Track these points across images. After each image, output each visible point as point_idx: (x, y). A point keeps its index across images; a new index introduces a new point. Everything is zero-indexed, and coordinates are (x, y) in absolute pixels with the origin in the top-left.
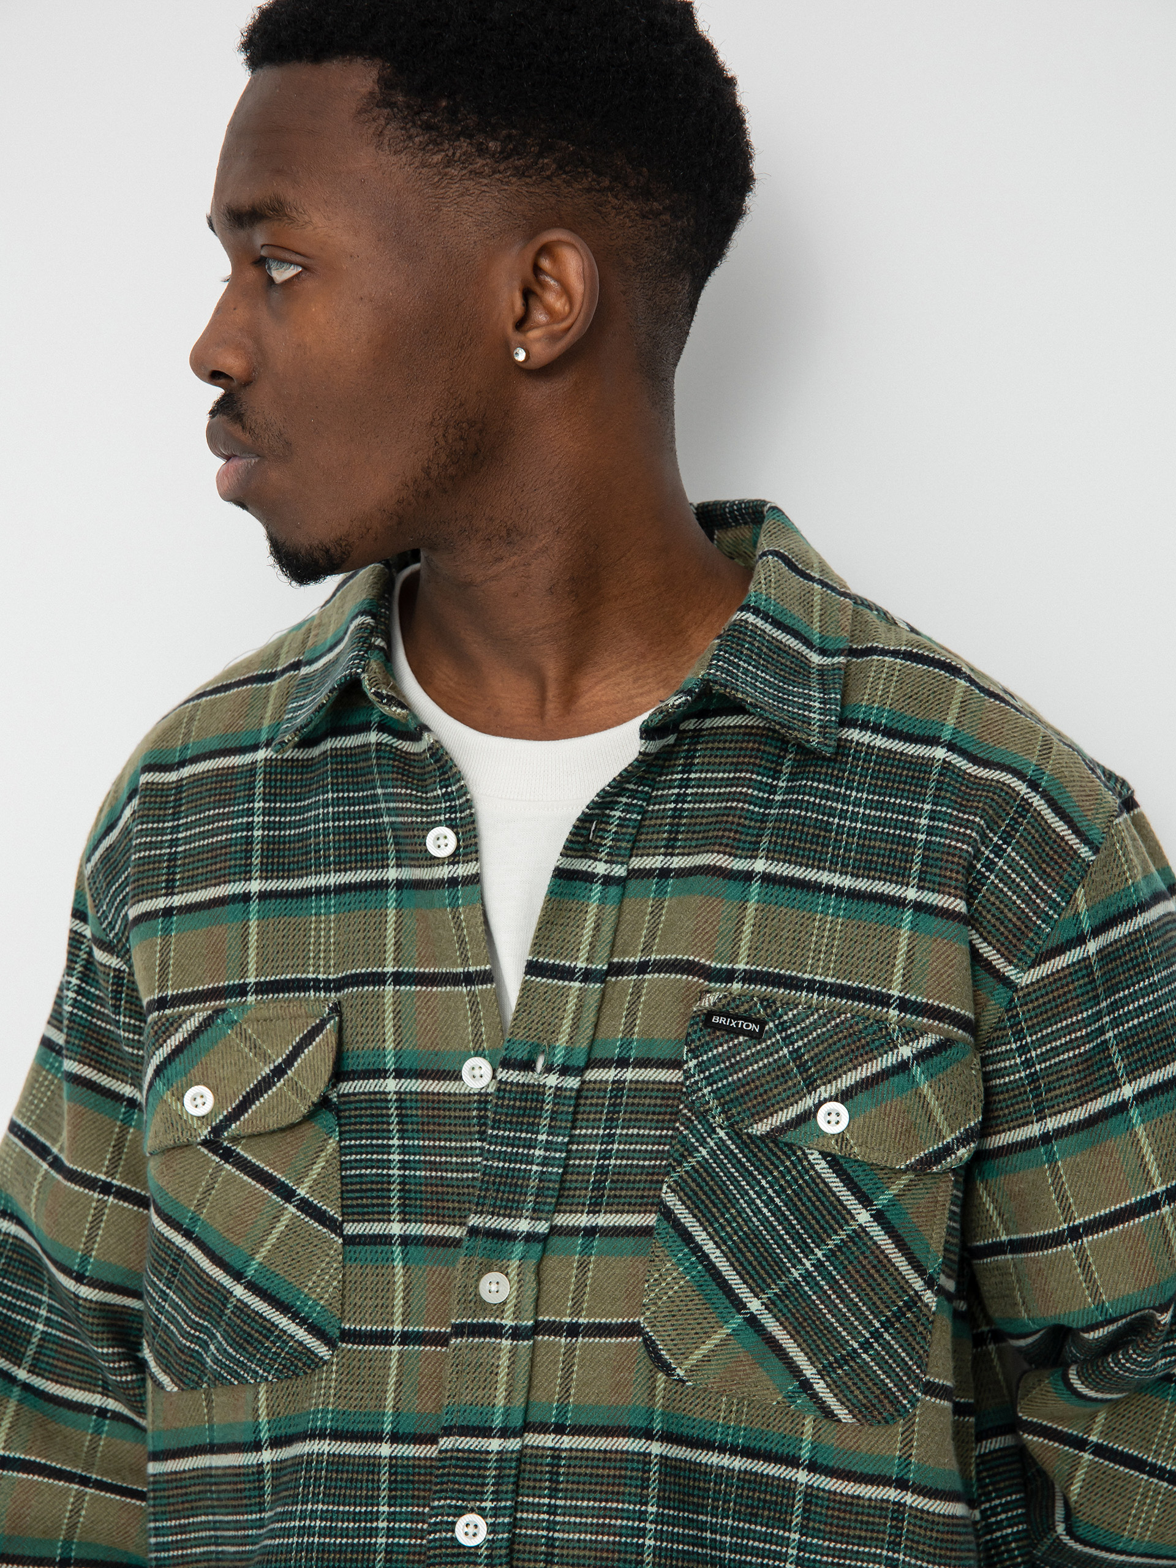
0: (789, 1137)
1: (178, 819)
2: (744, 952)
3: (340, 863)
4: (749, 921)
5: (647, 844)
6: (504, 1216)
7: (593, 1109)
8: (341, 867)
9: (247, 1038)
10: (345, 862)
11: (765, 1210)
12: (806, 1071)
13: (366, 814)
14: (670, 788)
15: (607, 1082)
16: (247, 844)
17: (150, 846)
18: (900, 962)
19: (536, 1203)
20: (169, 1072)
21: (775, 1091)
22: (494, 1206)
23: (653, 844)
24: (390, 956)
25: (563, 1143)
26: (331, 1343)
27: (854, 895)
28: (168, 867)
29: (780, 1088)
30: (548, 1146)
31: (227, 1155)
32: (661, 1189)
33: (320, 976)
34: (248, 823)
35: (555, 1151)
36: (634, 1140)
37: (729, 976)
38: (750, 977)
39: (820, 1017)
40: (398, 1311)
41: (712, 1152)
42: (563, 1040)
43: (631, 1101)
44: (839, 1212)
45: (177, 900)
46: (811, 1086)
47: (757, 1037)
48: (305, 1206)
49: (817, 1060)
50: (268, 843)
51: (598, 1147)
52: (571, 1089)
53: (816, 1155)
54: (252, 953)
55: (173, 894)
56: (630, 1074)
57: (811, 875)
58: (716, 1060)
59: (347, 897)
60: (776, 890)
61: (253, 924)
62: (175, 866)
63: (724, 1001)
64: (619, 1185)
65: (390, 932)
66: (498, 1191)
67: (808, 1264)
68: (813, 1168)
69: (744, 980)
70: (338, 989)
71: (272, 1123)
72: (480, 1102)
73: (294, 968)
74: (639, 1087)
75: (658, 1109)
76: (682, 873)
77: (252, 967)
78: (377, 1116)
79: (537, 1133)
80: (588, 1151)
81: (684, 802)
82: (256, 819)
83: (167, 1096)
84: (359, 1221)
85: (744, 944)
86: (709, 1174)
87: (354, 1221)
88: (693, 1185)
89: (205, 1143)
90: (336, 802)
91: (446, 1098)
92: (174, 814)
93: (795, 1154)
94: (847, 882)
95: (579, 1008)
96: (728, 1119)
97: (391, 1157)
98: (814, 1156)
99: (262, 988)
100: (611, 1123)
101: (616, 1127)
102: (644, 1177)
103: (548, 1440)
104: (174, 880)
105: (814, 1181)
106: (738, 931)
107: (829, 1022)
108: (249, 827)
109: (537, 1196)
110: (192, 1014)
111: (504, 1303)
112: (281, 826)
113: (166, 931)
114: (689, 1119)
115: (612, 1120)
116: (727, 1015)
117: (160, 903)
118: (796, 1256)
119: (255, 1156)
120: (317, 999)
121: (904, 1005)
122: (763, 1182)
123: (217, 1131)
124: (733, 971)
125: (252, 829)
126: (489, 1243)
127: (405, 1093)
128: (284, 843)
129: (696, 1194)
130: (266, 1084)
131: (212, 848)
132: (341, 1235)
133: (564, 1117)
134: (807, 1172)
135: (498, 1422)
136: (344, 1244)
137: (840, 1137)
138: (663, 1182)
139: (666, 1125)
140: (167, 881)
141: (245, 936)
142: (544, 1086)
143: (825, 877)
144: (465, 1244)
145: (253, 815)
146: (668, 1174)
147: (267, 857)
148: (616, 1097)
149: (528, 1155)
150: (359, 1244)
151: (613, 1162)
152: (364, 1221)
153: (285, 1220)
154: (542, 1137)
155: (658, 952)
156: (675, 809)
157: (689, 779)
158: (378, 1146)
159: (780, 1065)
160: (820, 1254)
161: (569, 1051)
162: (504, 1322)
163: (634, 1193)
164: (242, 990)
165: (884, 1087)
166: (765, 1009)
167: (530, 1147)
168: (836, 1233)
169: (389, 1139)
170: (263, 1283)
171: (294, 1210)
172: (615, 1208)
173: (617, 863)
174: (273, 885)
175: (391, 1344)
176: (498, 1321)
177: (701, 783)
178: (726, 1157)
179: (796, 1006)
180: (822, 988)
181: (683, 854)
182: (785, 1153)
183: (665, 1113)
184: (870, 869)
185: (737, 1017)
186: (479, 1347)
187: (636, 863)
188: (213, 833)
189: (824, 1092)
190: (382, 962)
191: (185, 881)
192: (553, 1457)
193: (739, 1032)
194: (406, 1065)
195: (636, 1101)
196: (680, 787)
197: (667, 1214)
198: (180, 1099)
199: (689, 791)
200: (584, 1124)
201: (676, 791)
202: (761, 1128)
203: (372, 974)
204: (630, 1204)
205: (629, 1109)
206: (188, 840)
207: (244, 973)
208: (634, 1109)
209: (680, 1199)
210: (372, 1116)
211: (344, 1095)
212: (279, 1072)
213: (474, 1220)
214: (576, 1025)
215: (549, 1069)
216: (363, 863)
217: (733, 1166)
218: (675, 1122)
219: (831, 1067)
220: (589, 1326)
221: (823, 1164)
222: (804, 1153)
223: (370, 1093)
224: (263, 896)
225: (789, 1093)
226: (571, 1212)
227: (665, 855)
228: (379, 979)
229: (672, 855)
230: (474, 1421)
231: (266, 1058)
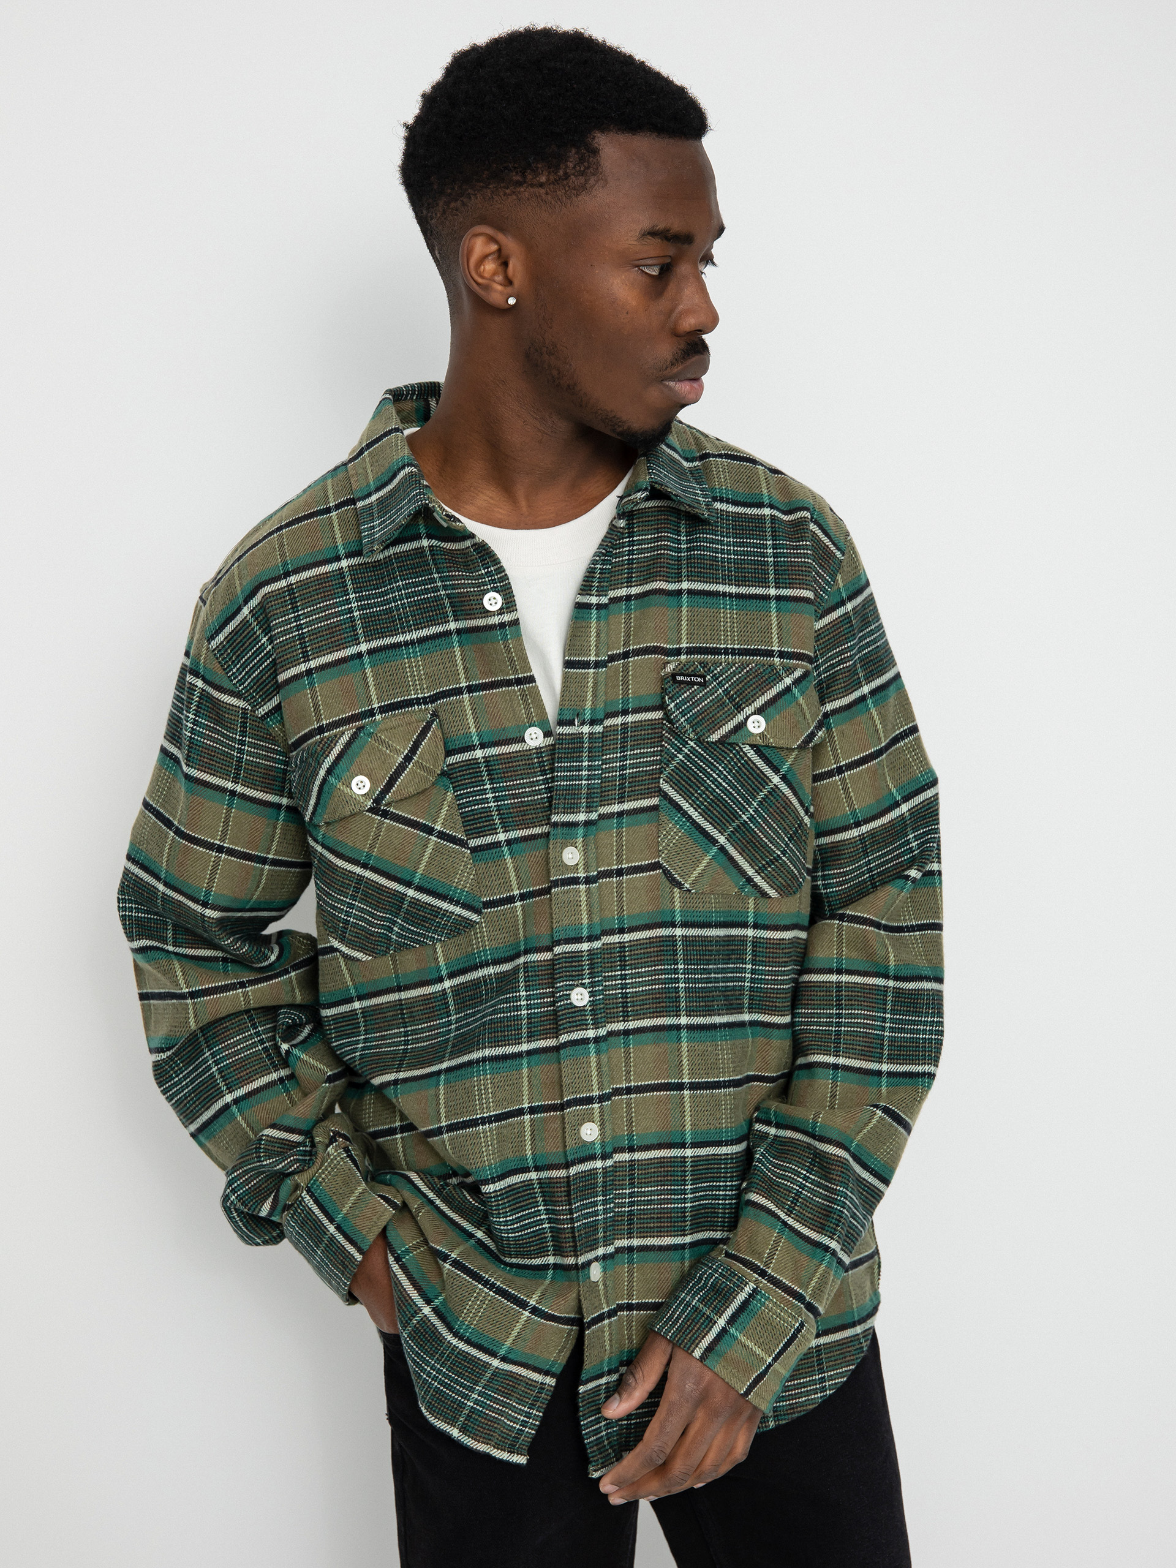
0: (732, 740)
1: (298, 611)
2: (684, 637)
3: (417, 624)
4: (684, 618)
5: (616, 582)
6: (570, 813)
7: (612, 742)
8: (419, 626)
9: (383, 742)
10: (421, 623)
11: (724, 784)
12: (734, 700)
13: (427, 591)
14: (623, 547)
15: (617, 725)
16: (352, 622)
17: (285, 633)
18: (774, 630)
19: (587, 803)
20: (337, 771)
21: (718, 715)
22: (564, 808)
23: (620, 581)
24: (462, 676)
25: (598, 765)
26: (478, 912)
27: (739, 596)
28: (300, 644)
29: (721, 713)
30: (590, 767)
31: (385, 814)
32: (659, 782)
33: (419, 696)
34: (349, 609)
35: (595, 770)
36: (638, 756)
37: (678, 652)
38: (690, 651)
39: (737, 668)
40: (514, 883)
41: (687, 756)
42: (589, 705)
43: (633, 734)
44: (762, 779)
45: (313, 664)
46: (739, 708)
47: (704, 685)
48: (442, 835)
49: (739, 693)
50: (364, 618)
51: (618, 764)
52: (599, 733)
53: (748, 747)
54: (372, 689)
55: (309, 660)
56: (630, 718)
57: (713, 587)
58: (684, 702)
59: (427, 645)
60: (697, 598)
61: (368, 671)
62: (305, 642)
63: (679, 667)
64: (633, 784)
65: (459, 662)
66: (565, 799)
67: (751, 811)
68: (746, 755)
69: (687, 653)
70: (432, 702)
71: (412, 790)
72: (537, 753)
73: (401, 694)
74: (637, 725)
75: (650, 736)
76: (638, 596)
77: (374, 697)
78: (473, 773)
79: (582, 761)
80: (613, 767)
81: (633, 555)
82: (353, 605)
83: (340, 785)
84: (477, 838)
85: (684, 632)
86: (685, 769)
87: (474, 838)
88: (677, 777)
89: (370, 810)
90: (406, 587)
91: (515, 755)
92: (292, 608)
93: (734, 749)
94: (734, 590)
95: (595, 684)
96: (697, 734)
97: (488, 796)
98: (747, 749)
99: (383, 710)
100: (623, 748)
101: (627, 751)
102: (647, 777)
103: (616, 939)
104: (307, 651)
105: (747, 763)
106: (679, 625)
107: (742, 670)
108: (350, 611)
109: (587, 798)
110: (343, 733)
111: (577, 864)
112: (370, 606)
113: (311, 684)
114: (669, 739)
115: (624, 747)
116: (684, 675)
117: (302, 667)
118: (744, 807)
119: (403, 811)
120: (420, 710)
121: (782, 655)
122: (720, 768)
123: (377, 801)
124: (680, 649)
125: (352, 612)
126: (565, 830)
127: (489, 757)
128: (374, 616)
129: (679, 782)
130: (402, 768)
131: (329, 627)
132: (468, 848)
133: (597, 750)
134: (743, 758)
135: (585, 933)
136: (471, 853)
137: (762, 735)
138: (659, 778)
139: (656, 744)
140: (302, 653)
141: (365, 679)
142: (582, 733)
143: (721, 588)
144: (552, 833)
145: (350, 603)
146: (661, 773)
147: (366, 627)
148: (624, 733)
149: (579, 775)
150: (480, 851)
151: (628, 771)
152: (480, 837)
153: (431, 846)
154: (585, 764)
155: (634, 644)
156: (629, 559)
157: (633, 541)
158: (478, 791)
159: (719, 699)
160: (755, 804)
161: (593, 710)
162: (579, 875)
163: (643, 787)
164: (371, 713)
165: (780, 702)
166: (703, 668)
167: (579, 771)
168: (761, 791)
169: (484, 785)
170: (427, 885)
171: (436, 839)
172: (633, 798)
173: (602, 596)
174: (374, 644)
175: (514, 902)
176: (575, 875)
177: (641, 542)
178: (697, 757)
179: (721, 664)
180: (733, 652)
181: (637, 586)
182: (729, 750)
183: (655, 738)
184: (745, 581)
185: (689, 675)
186: (568, 891)
187: (612, 594)
188: (327, 617)
189: (748, 710)
190: (458, 681)
191: (315, 651)
192: (620, 947)
193: (693, 684)
194: (486, 740)
195: (636, 733)
196: (629, 546)
197: (665, 796)
198: (349, 786)
199: (635, 548)
200: (608, 752)
201: (627, 549)
202: (714, 737)
203: (453, 689)
204: (641, 794)
205: (633, 739)
206: (309, 624)
207: (370, 703)
208: (636, 738)
209: (671, 786)
210: (470, 773)
211: (450, 765)
212: (408, 759)
213: (555, 818)
214: (595, 695)
215: (583, 723)
216: (433, 622)
217: (702, 761)
218: (662, 741)
219: (749, 696)
220: (629, 868)
221: (752, 752)
222: (740, 747)
223: (467, 761)
224: (370, 652)
225: (726, 715)
226: (608, 805)
227: (627, 587)
228: (458, 691)
229: (631, 586)
230: (572, 935)
231: (398, 752)
